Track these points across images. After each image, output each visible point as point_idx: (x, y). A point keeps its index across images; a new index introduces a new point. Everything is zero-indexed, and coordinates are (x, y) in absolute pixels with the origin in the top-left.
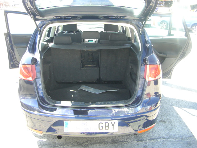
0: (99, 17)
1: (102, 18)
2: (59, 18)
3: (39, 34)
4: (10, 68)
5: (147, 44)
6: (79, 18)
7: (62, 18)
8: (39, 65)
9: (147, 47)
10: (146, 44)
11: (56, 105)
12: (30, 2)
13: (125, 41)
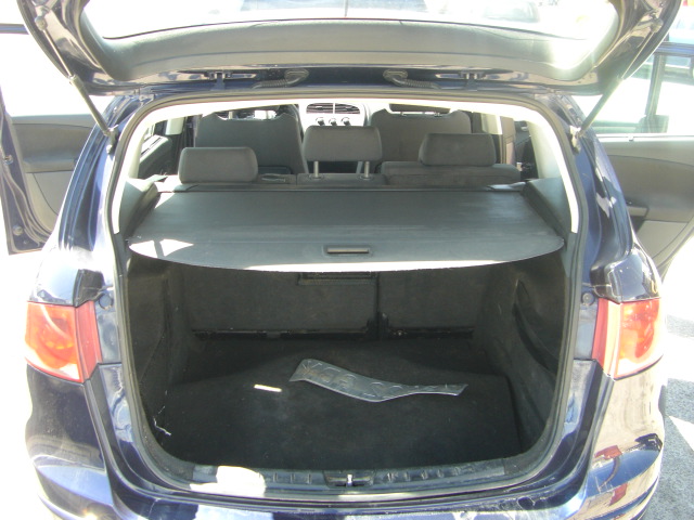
0: (388, 75)
1: (399, 77)
2: (203, 77)
3: (112, 152)
4: (11, 252)
5: (603, 196)
6: (293, 78)
7: (215, 81)
8: (112, 300)
9: (603, 213)
10: (599, 198)
11: (194, 487)
12: (58, 14)
13: (489, 165)
